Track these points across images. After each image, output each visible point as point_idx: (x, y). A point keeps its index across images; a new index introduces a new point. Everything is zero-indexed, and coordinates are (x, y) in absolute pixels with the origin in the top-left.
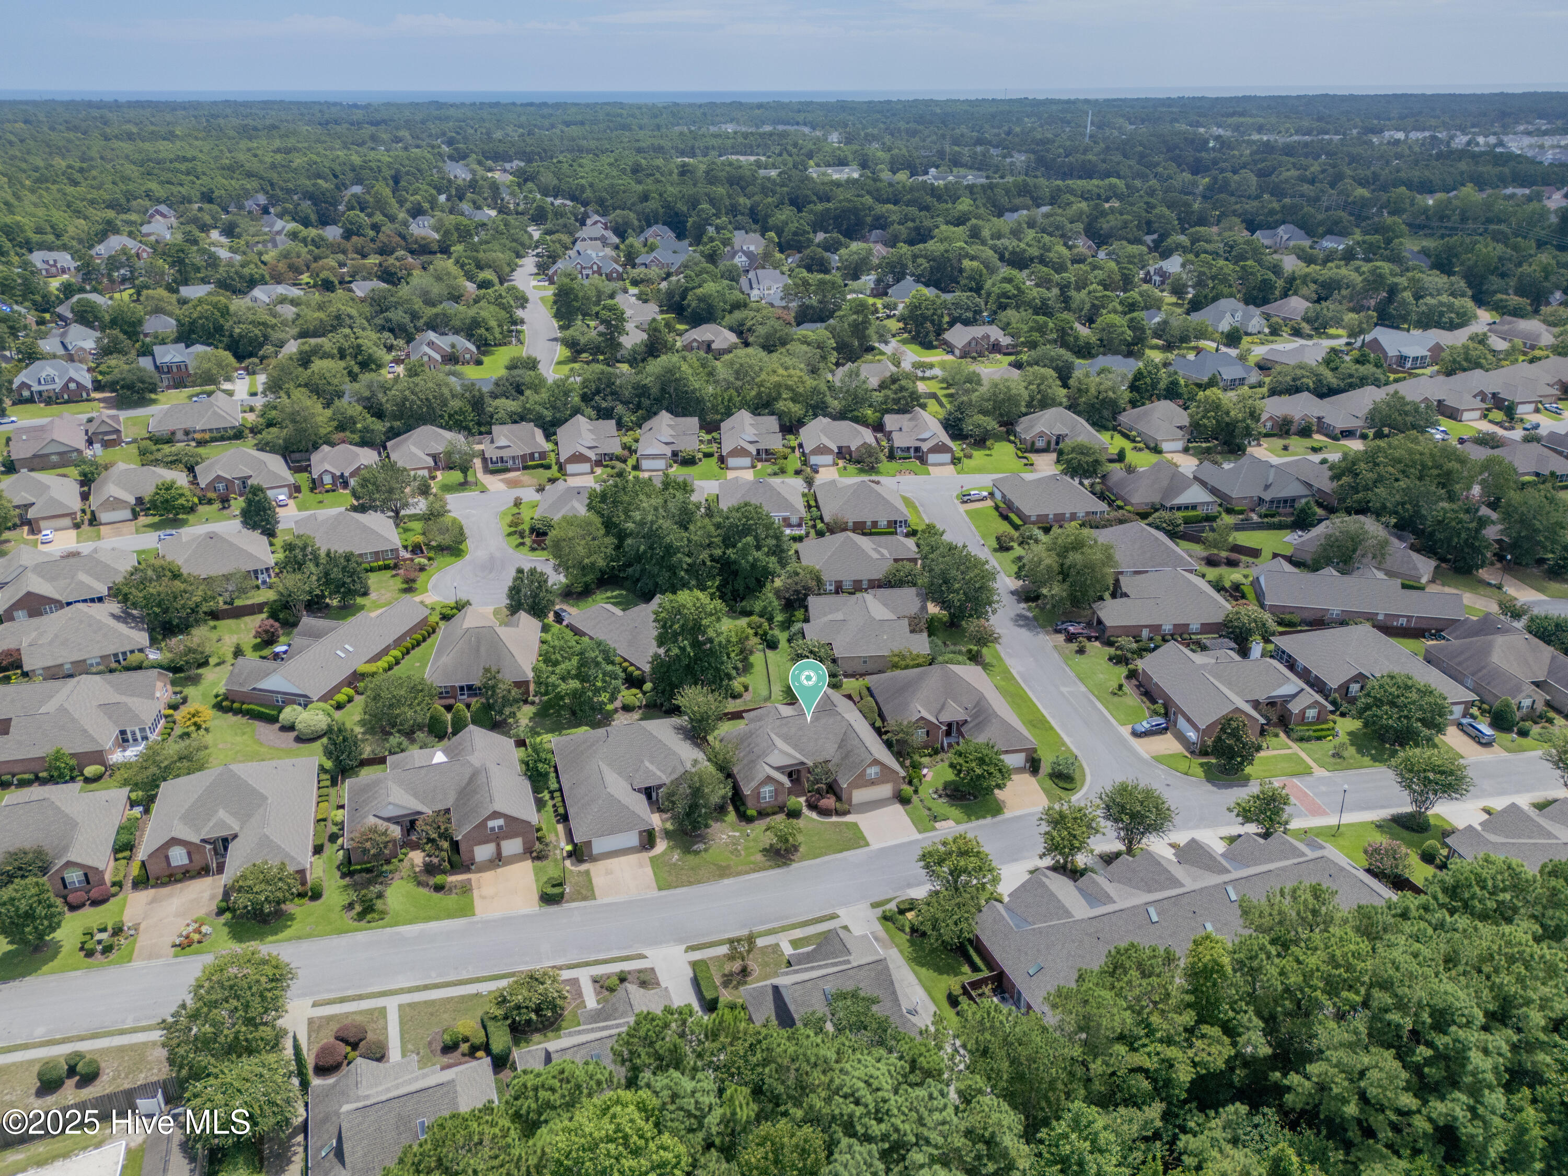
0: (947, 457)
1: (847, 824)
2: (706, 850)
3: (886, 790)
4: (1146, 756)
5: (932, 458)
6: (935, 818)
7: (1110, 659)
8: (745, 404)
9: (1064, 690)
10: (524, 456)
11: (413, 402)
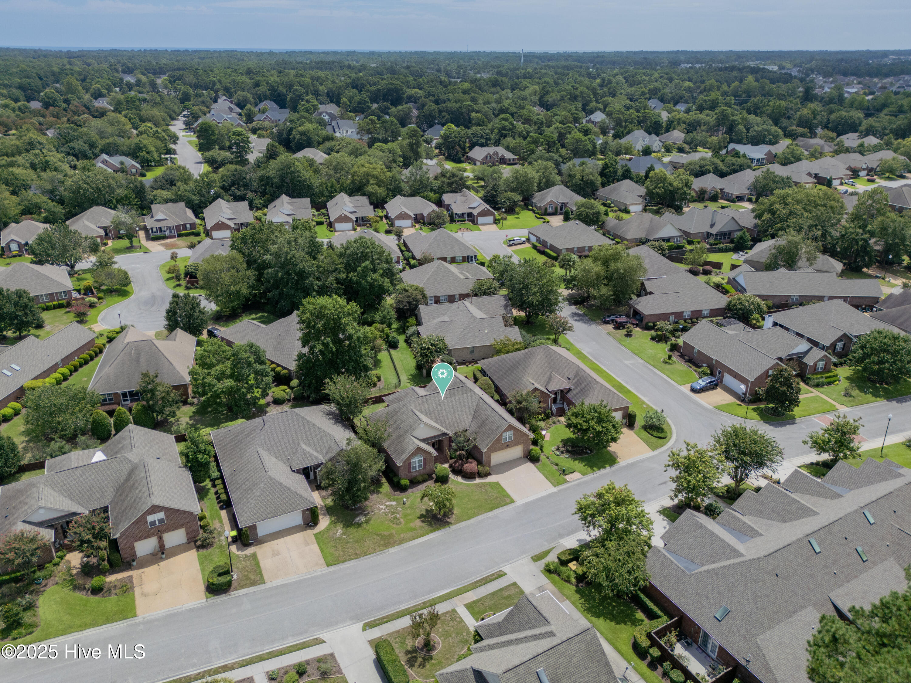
0: (491, 219)
1: (490, 484)
2: (367, 522)
3: (517, 451)
4: (710, 407)
5: (480, 220)
6: (564, 472)
7: (653, 339)
8: (343, 189)
9: (627, 362)
10: (178, 227)
11: (86, 190)
